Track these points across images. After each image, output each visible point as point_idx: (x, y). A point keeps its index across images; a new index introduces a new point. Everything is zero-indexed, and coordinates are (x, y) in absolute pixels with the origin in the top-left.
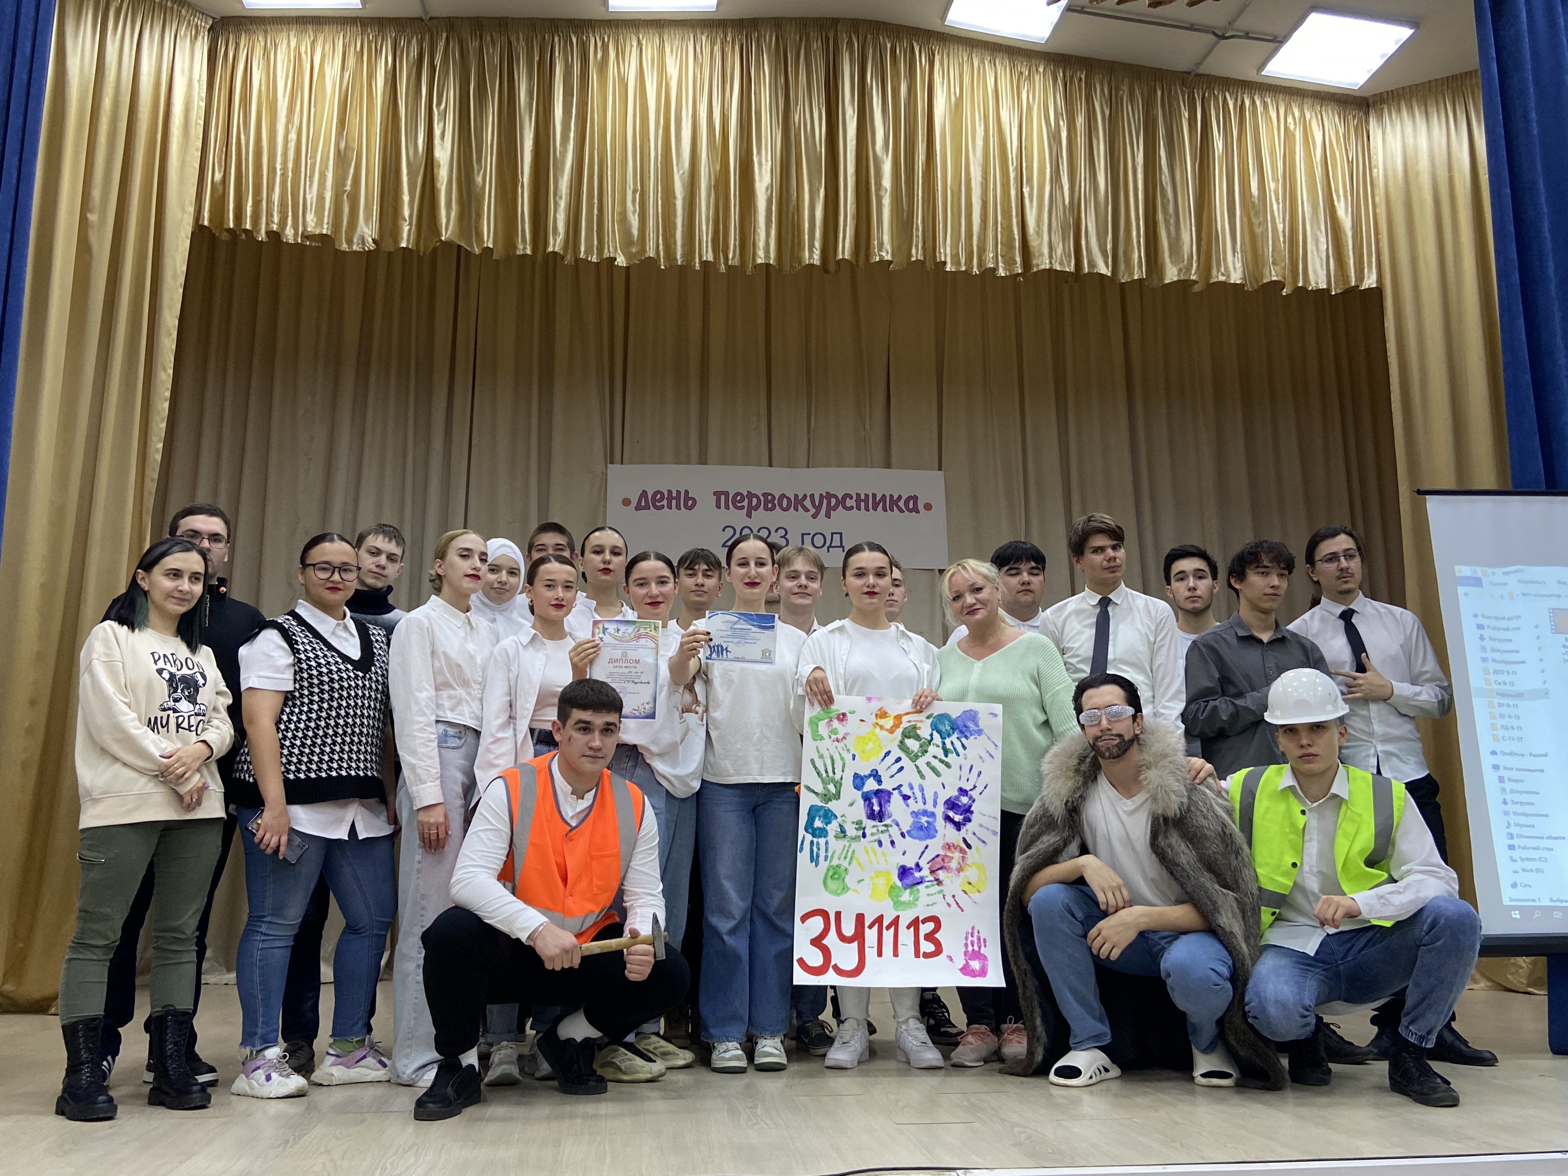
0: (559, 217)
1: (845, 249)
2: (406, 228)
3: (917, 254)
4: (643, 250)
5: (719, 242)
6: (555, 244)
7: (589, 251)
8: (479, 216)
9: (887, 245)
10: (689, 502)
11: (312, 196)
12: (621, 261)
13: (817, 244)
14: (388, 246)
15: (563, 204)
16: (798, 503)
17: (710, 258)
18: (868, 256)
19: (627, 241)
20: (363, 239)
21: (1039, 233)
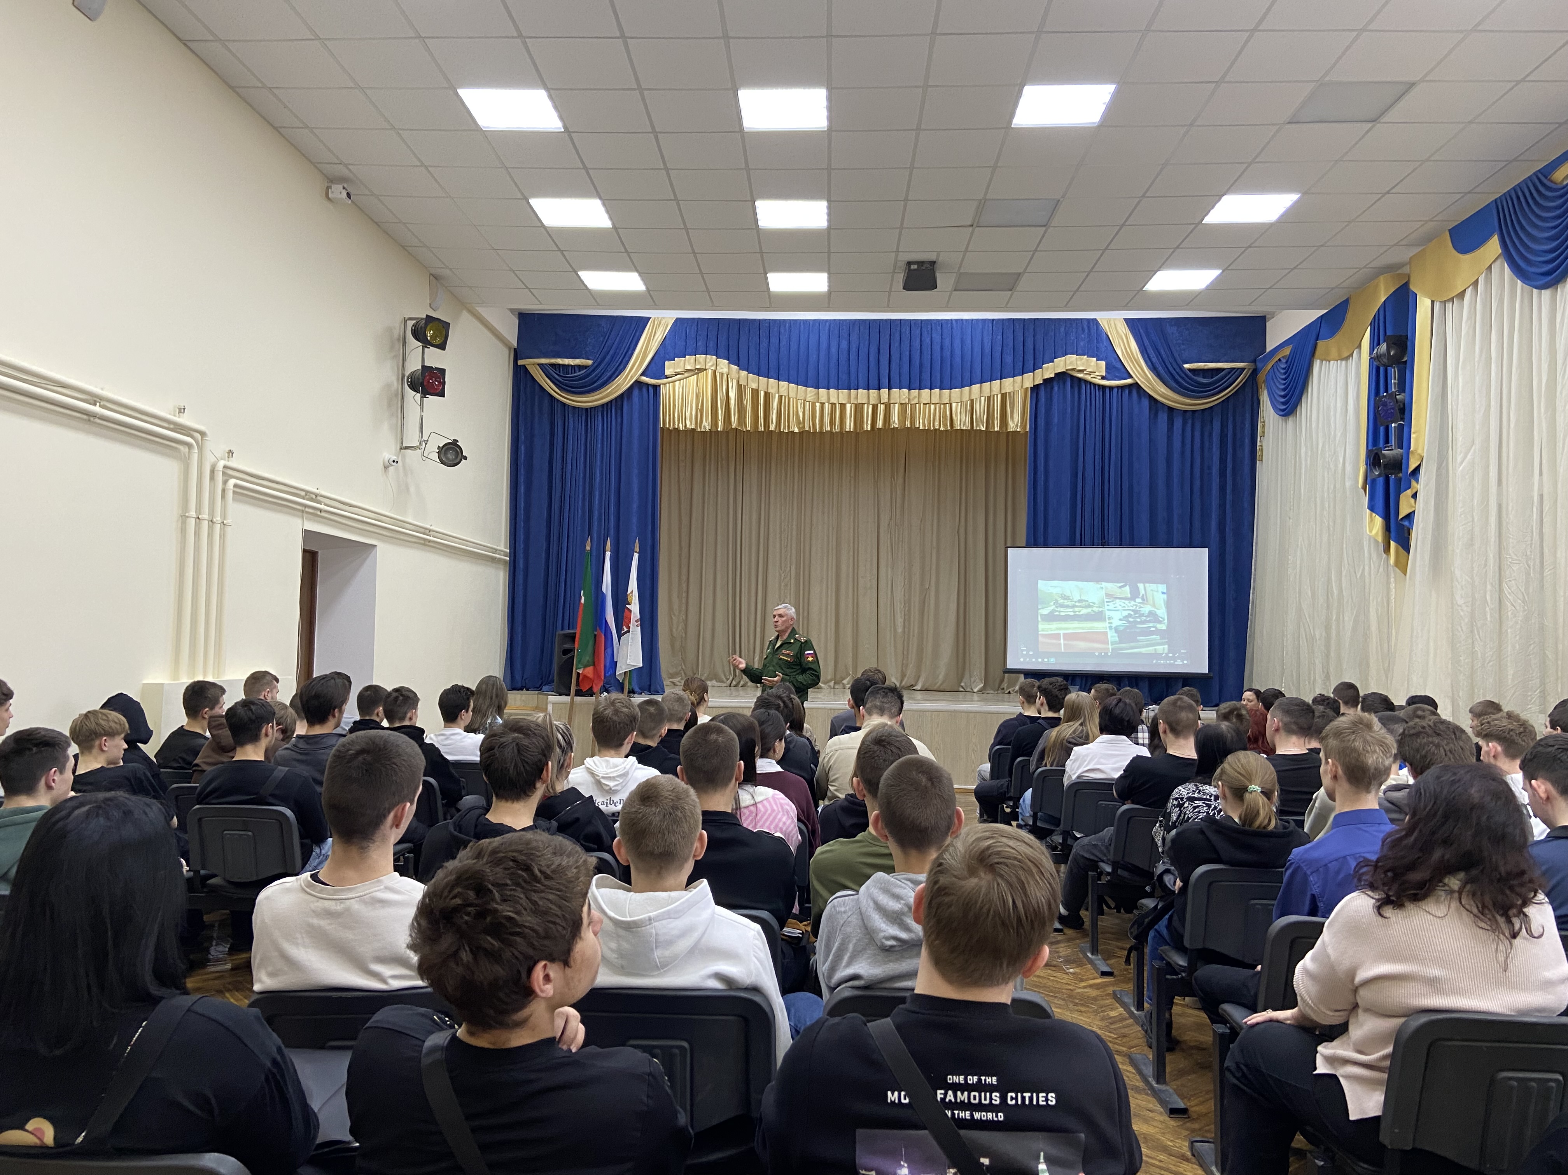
0: (774, 417)
1: (880, 424)
2: (720, 423)
3: (908, 424)
4: (804, 427)
5: (832, 422)
6: (772, 427)
7: (784, 428)
8: (745, 417)
9: (896, 421)
11: (688, 414)
12: (796, 430)
13: (869, 422)
14: (714, 430)
15: (775, 412)
17: (828, 429)
18: (889, 425)
19: (799, 423)
20: (705, 427)
21: (956, 415)
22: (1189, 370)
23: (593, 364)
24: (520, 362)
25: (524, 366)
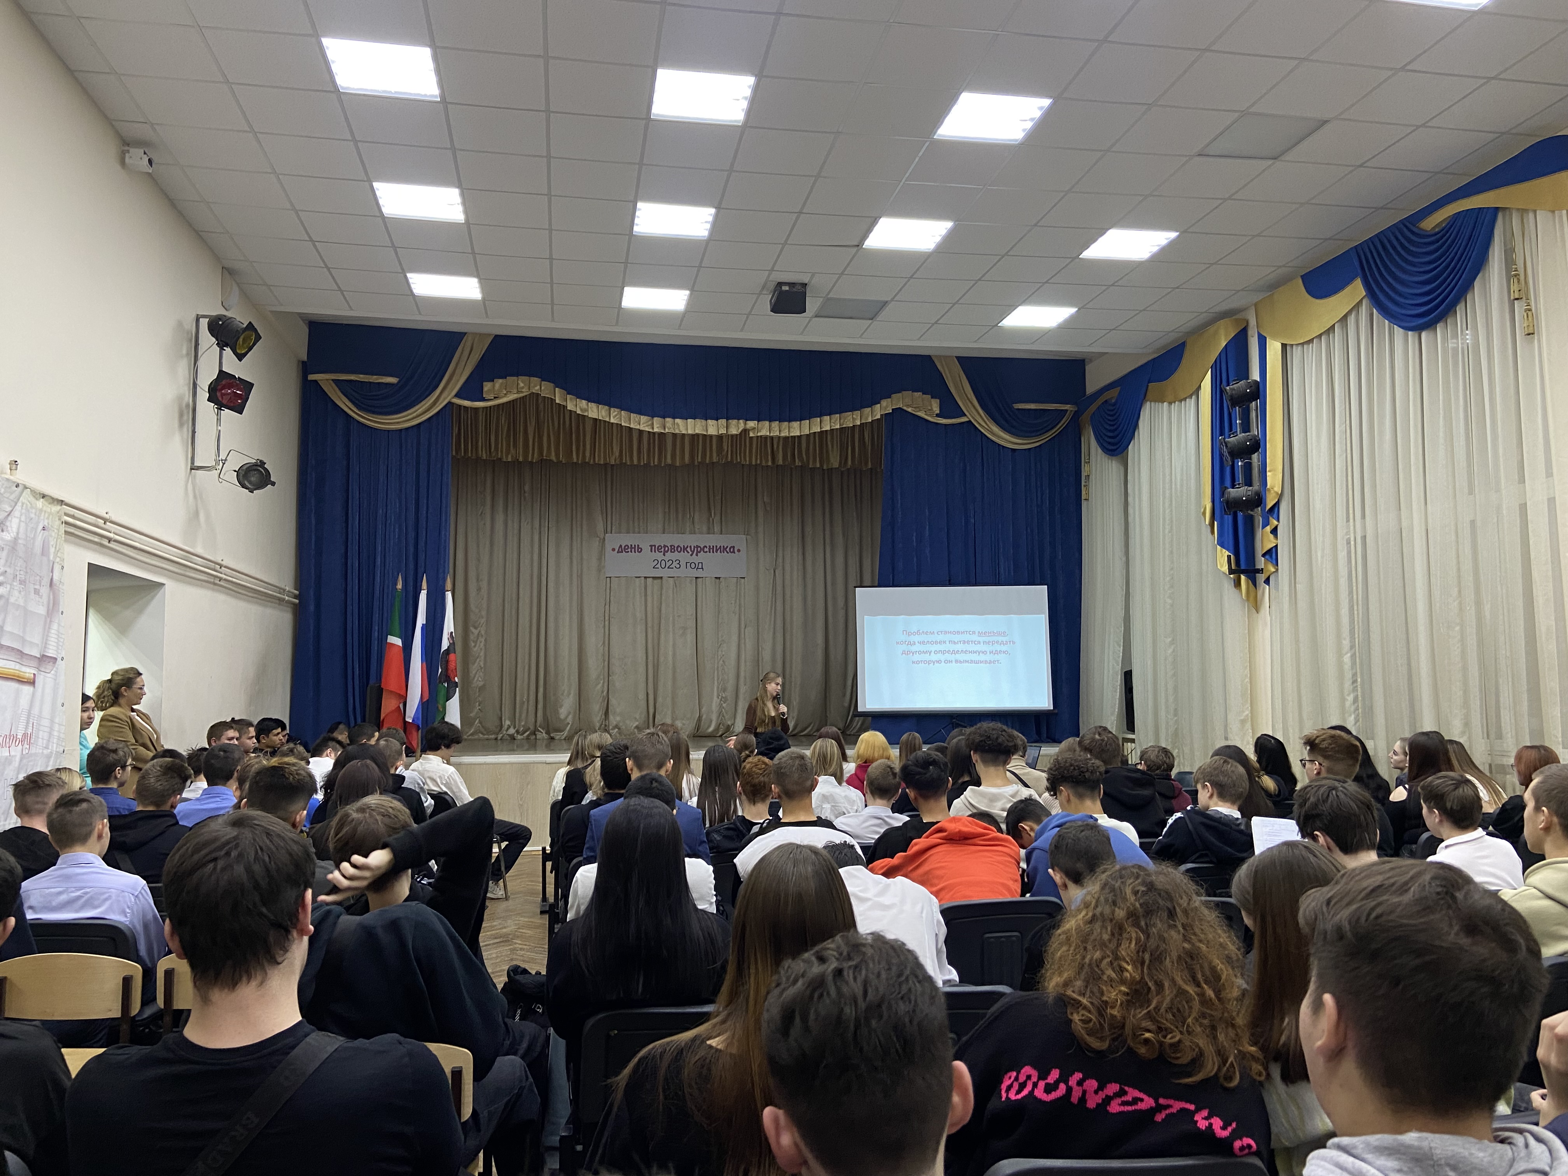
10: (640, 550)
16: (685, 549)
22: (1019, 409)
23: (399, 382)
24: (311, 377)
25: (316, 381)
